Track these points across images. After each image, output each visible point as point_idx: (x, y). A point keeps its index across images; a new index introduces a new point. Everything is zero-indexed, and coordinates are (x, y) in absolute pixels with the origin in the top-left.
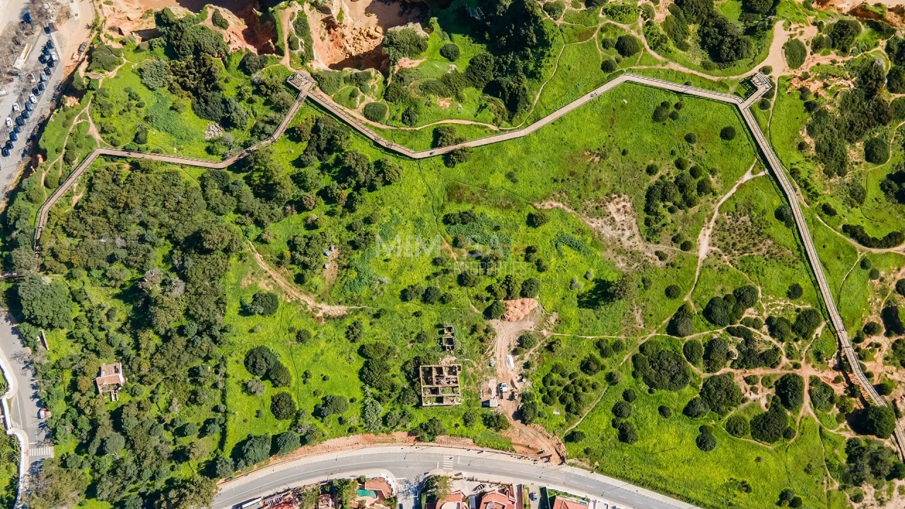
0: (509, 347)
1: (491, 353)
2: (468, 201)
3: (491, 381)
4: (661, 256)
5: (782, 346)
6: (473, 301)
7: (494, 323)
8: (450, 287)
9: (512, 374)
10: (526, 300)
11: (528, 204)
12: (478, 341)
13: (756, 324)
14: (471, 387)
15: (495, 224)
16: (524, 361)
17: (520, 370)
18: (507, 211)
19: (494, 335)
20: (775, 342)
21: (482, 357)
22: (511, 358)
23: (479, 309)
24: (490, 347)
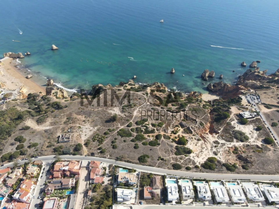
4: (125, 115)
5: (155, 129)
13: (148, 125)
20: (153, 128)
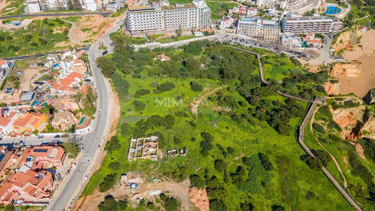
0: (168, 192)
1: (164, 179)
2: (279, 167)
3: (142, 180)
6: (204, 168)
7: (187, 182)
8: (213, 156)
9: (145, 194)
10: (207, 203)
11: (292, 207)
12: (173, 171)
14: (139, 167)
15: (267, 184)
16: (154, 202)
17: (147, 200)
18: (280, 191)
19: (178, 182)
21: (161, 174)
22: (158, 192)
23: (198, 172)
24: (169, 179)
